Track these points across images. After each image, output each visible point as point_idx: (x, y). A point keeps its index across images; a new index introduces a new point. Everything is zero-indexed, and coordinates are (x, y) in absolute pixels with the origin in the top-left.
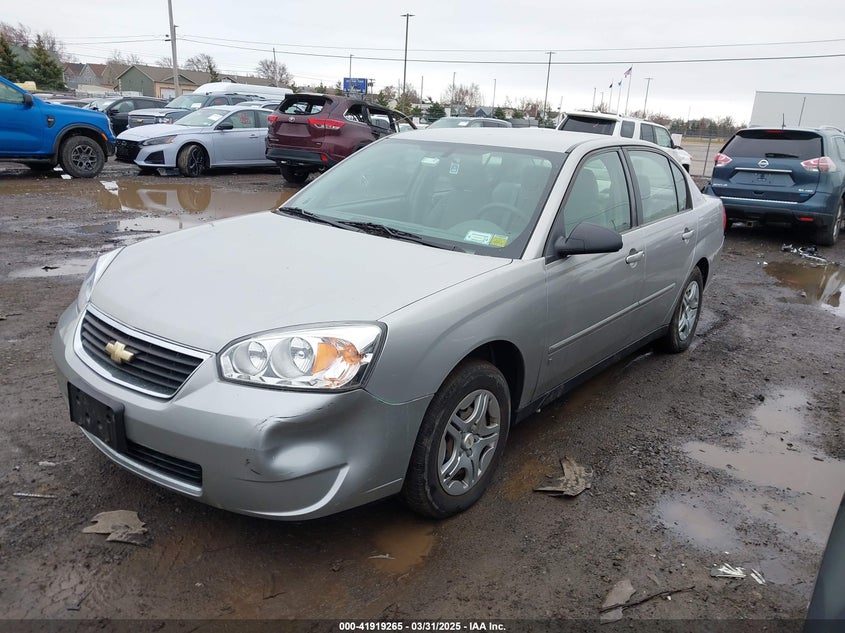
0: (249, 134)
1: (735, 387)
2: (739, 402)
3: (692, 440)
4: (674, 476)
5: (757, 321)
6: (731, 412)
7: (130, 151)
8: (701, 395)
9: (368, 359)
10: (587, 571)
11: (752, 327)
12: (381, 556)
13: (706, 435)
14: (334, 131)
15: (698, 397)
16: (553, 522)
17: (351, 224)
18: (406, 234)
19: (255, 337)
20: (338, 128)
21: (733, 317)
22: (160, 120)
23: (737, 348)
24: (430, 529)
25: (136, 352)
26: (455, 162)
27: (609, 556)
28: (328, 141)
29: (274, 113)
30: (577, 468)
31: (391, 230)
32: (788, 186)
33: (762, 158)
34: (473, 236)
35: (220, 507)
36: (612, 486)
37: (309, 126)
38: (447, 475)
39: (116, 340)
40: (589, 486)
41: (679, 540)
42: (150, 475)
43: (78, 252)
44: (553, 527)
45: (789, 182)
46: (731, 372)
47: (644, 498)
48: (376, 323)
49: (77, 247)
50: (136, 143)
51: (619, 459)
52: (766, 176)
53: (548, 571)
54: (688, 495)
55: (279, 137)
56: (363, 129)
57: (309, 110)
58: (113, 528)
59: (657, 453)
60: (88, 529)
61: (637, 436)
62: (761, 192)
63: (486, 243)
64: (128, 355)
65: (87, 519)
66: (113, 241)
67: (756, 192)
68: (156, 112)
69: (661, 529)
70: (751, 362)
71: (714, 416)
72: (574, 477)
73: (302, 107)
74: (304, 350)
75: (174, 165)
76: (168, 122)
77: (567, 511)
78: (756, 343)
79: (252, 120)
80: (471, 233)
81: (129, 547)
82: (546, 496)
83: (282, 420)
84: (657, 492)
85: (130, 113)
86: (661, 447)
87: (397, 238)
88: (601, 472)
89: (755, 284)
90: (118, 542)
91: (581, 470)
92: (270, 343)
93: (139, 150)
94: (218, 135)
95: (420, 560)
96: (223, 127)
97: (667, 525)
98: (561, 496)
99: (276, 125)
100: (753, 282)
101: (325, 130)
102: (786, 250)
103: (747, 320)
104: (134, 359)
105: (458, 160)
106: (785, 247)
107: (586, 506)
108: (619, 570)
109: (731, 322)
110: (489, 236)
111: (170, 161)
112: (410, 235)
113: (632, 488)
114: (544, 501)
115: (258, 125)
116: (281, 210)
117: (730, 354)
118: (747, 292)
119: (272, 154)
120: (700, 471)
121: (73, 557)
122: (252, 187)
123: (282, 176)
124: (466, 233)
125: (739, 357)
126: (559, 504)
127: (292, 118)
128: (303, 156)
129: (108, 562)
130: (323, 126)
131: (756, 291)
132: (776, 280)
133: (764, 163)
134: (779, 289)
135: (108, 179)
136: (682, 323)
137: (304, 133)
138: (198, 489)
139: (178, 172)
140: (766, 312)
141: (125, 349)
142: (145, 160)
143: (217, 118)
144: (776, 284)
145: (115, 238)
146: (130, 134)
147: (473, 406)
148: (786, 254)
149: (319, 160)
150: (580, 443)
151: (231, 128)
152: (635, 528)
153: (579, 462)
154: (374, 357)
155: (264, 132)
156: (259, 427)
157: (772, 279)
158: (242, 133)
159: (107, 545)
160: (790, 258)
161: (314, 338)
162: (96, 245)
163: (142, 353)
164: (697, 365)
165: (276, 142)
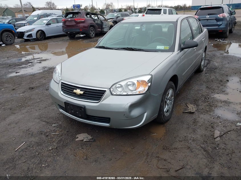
0: (56, 26)
1: (220, 79)
2: (223, 82)
3: (215, 94)
4: (216, 104)
5: (217, 61)
6: (222, 85)
7: (21, 35)
8: (213, 82)
9: (149, 84)
10: (206, 130)
11: (217, 62)
12: (154, 134)
13: (218, 92)
14: (83, 22)
15: (212, 83)
16: (192, 119)
17: (121, 48)
18: (139, 49)
19: (119, 83)
20: (83, 21)
21: (211, 60)
22: (26, 24)
23: (216, 69)
24: (162, 126)
25: (84, 91)
26: (144, 27)
27: (210, 125)
28: (81, 25)
29: (64, 19)
30: (191, 105)
31: (135, 49)
32: (215, 22)
33: (207, 15)
34: (158, 47)
35: (115, 128)
36: (202, 108)
37: (75, 21)
38: (165, 112)
39: (76, 89)
40: (196, 109)
41: (224, 119)
42: (92, 123)
43: (22, 67)
44: (192, 121)
45: (215, 21)
46: (217, 75)
47: (211, 110)
48: (149, 75)
49: (21, 65)
50: (23, 32)
51: (200, 101)
52: (208, 20)
53: (197, 131)
54: (221, 108)
55: (66, 25)
56: (90, 20)
57: (73, 16)
58: (84, 138)
59: (209, 98)
60: (77, 140)
61: (202, 95)
62: (208, 25)
63: (163, 49)
64: (82, 92)
65: (75, 137)
66: (30, 62)
67: (206, 25)
68: (23, 22)
69: (218, 117)
70: (221, 72)
71: (218, 87)
72: (191, 108)
73: (71, 15)
74: (132, 84)
75: (36, 38)
76: (28, 25)
77: (194, 116)
78: (220, 66)
79: (56, 21)
80: (158, 46)
81: (90, 142)
82: (187, 113)
83: (132, 103)
84: (213, 108)
85: (16, 23)
86: (209, 97)
87: (137, 51)
88: (198, 106)
89: (212, 51)
90: (87, 141)
91: (192, 105)
92: (123, 83)
93: (24, 34)
94: (47, 27)
95: (164, 134)
96: (48, 24)
97: (219, 116)
98: (191, 113)
99: (65, 22)
100: (212, 50)
101: (80, 22)
102: (216, 40)
103: (215, 61)
104: (84, 93)
105: (145, 27)
106: (216, 39)
107: (198, 114)
108: (214, 128)
109: (211, 62)
110: (163, 47)
111: (34, 37)
112: (140, 49)
113: (207, 108)
114: (187, 115)
115: (58, 22)
116: (96, 47)
117: (215, 70)
118: (211, 53)
119: (65, 31)
120: (221, 102)
121: (77, 147)
122: (61, 41)
123: (68, 37)
124: (156, 47)
125: (218, 71)
126: (191, 115)
127: (69, 19)
128: (74, 30)
129: (87, 147)
130: (79, 21)
131: (214, 52)
132: (217, 49)
133: (208, 17)
134: (219, 51)
135: (17, 44)
136: (202, 64)
137: (74, 23)
138: (108, 124)
139: (37, 40)
140: (218, 58)
141: (80, 91)
142: (27, 37)
143: (45, 22)
144: (217, 50)
145: (31, 62)
146: (20, 30)
147: (169, 93)
148: (217, 41)
149: (80, 31)
150: (188, 99)
151: (50, 24)
152: (212, 118)
153: (191, 104)
154: (151, 84)
155: (61, 24)
156: (127, 106)
157: (216, 49)
158: (54, 25)
159: (84, 143)
160: (218, 42)
161: (135, 81)
162: (26, 64)
163: (86, 91)
164: (208, 74)
165: (65, 27)
